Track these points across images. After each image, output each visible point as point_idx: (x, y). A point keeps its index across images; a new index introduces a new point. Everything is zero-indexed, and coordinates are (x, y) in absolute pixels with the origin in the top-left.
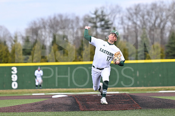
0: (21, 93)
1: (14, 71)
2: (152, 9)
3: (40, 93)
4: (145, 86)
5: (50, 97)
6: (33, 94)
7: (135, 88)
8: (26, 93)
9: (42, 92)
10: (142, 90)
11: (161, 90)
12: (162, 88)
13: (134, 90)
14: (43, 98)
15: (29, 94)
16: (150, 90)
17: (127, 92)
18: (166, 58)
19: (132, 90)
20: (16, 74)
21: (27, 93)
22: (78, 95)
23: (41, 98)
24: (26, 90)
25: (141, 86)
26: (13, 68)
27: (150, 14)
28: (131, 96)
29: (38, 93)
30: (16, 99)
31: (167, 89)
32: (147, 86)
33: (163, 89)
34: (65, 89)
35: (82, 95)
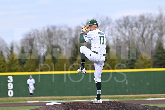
0: (17, 101)
1: (10, 80)
2: (141, 21)
3: (35, 101)
4: (133, 94)
5: (45, 104)
6: (28, 102)
7: (124, 96)
8: (21, 101)
9: (37, 100)
10: (131, 97)
11: (148, 98)
12: (149, 96)
13: (123, 98)
14: (37, 105)
15: (24, 102)
16: (139, 98)
17: (116, 100)
18: (154, 67)
19: (121, 98)
20: (12, 83)
21: (23, 101)
22: (70, 103)
23: (35, 105)
24: (21, 98)
25: (130, 94)
26: (9, 77)
27: (138, 25)
28: (120, 103)
29: (33, 100)
30: (12, 106)
31: (155, 96)
32: (136, 94)
33: (151, 97)
34: (58, 97)
35: (75, 102)
